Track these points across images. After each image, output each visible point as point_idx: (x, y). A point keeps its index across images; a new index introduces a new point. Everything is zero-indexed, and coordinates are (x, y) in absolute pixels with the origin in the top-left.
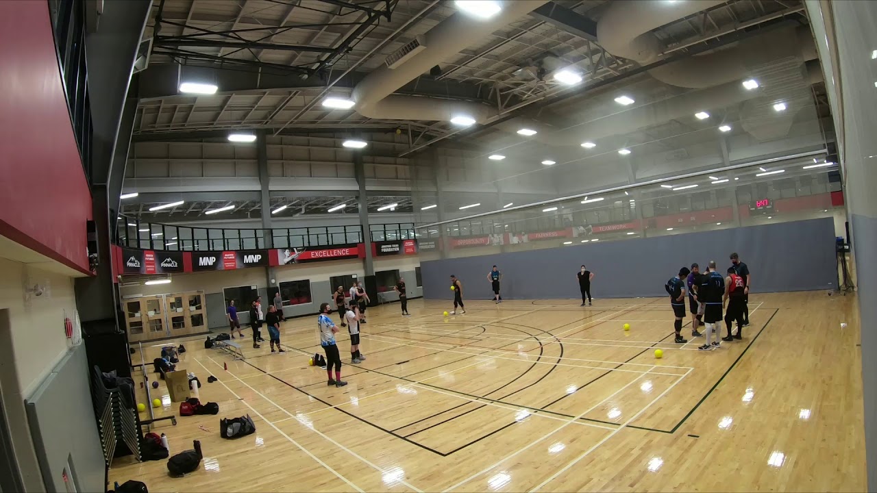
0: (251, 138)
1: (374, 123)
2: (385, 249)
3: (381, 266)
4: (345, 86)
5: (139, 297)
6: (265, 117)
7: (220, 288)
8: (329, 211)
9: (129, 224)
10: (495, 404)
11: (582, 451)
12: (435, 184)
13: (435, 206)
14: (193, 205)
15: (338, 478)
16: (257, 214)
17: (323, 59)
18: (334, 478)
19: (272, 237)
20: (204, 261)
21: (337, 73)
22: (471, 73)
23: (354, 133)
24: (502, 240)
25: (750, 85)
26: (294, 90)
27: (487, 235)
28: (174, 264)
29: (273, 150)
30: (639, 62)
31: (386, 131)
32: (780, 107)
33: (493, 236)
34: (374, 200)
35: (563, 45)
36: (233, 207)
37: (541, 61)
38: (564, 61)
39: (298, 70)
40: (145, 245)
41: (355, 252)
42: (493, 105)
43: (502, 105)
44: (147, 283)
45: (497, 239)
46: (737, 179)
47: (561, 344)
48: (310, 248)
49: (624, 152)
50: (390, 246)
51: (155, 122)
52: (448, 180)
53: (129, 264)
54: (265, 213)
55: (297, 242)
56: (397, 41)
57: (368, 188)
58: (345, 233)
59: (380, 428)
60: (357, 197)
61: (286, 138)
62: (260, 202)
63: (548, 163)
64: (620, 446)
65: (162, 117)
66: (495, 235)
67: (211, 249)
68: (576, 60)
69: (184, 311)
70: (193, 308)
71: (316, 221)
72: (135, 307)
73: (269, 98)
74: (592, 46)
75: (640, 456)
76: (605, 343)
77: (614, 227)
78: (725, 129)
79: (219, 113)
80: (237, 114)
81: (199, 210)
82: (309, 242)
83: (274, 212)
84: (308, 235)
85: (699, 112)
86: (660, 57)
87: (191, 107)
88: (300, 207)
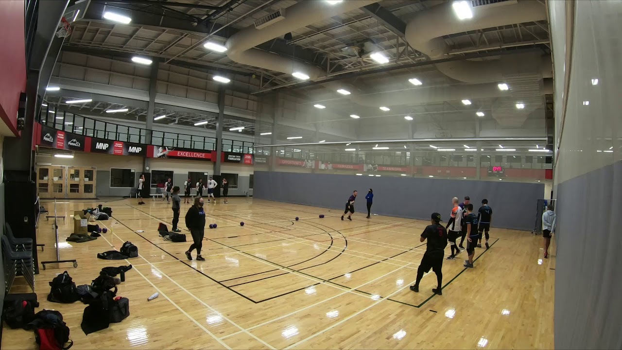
0: (148, 62)
1: (239, 67)
2: (231, 158)
3: (226, 169)
4: (222, 36)
5: (48, 165)
6: (161, 49)
7: (108, 167)
8: (195, 125)
9: (50, 111)
10: (295, 273)
11: (355, 312)
12: (273, 118)
13: (271, 133)
14: (98, 104)
15: (178, 309)
16: (143, 118)
17: (210, 13)
18: (174, 308)
19: (152, 137)
20: (100, 146)
21: (218, 26)
22: (312, 43)
23: (223, 72)
24: (314, 165)
25: (503, 87)
26: (185, 32)
27: (304, 160)
28: (78, 144)
29: (162, 74)
30: (430, 57)
31: (245, 74)
32: (520, 106)
33: (308, 161)
34: (228, 122)
35: (380, 36)
36: (127, 110)
37: (362, 44)
38: (379, 47)
39: (191, 18)
40: (59, 127)
41: (209, 157)
42: (324, 69)
43: (330, 70)
44: (56, 156)
45: (310, 164)
46: (482, 150)
47: (346, 241)
48: (177, 149)
49: (409, 118)
50: (234, 156)
51: (81, 39)
52: (283, 116)
53: (45, 138)
54: (149, 118)
55: (168, 143)
56: (265, 10)
57: (225, 113)
58: (204, 142)
59: (211, 279)
60: (216, 118)
61: (174, 67)
62: (147, 110)
63: (355, 117)
64: (382, 311)
65: (87, 35)
66: (309, 161)
67: (106, 138)
68: (387, 48)
69: (80, 180)
70: (87, 179)
71: (184, 130)
72: (45, 172)
73: (167, 36)
74: (400, 40)
75: (395, 319)
76: (378, 244)
77: (393, 169)
78: (480, 114)
79: (129, 40)
80: (142, 43)
81: (101, 109)
82: (177, 145)
83: (156, 119)
84: (178, 139)
85: (465, 99)
86: (446, 56)
87: (109, 32)
88: (174, 119)
